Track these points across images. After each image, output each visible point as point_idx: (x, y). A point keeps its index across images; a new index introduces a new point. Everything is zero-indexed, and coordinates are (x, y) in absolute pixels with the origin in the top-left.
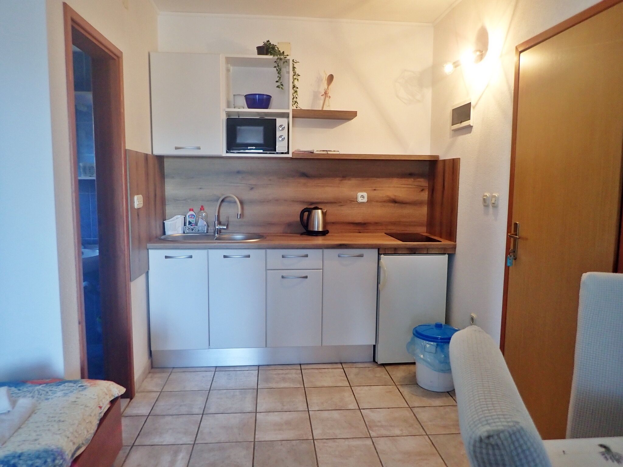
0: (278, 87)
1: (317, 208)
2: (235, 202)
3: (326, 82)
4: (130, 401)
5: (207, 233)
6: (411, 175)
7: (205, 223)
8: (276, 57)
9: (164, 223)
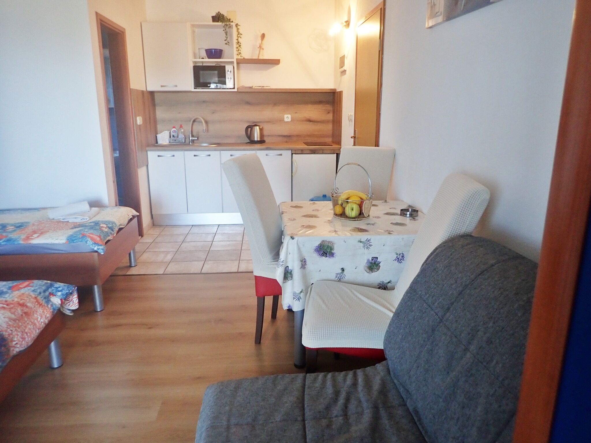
0: (226, 44)
1: (256, 125)
2: (201, 122)
3: (260, 38)
4: (141, 238)
5: (185, 142)
6: (320, 102)
7: (184, 136)
8: (224, 24)
9: (156, 137)
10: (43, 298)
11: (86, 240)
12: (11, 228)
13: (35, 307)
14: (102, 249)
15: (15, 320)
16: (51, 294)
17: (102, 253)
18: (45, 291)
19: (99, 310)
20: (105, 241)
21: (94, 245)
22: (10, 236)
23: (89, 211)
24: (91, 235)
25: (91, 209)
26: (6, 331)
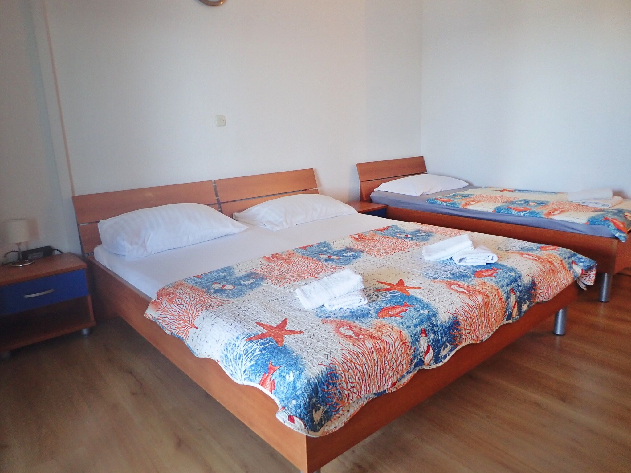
10: (567, 263)
11: (608, 224)
12: (533, 204)
13: (559, 268)
14: (624, 237)
15: (544, 272)
16: (573, 262)
17: (623, 241)
18: (569, 258)
19: (603, 300)
20: (628, 230)
21: (615, 231)
22: (533, 209)
23: (611, 199)
24: (615, 221)
25: (613, 197)
26: (537, 278)
